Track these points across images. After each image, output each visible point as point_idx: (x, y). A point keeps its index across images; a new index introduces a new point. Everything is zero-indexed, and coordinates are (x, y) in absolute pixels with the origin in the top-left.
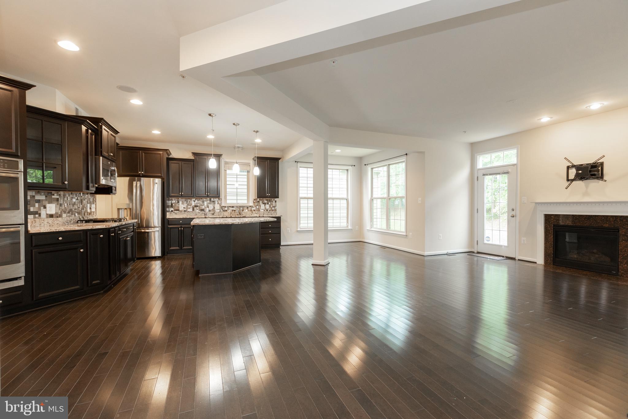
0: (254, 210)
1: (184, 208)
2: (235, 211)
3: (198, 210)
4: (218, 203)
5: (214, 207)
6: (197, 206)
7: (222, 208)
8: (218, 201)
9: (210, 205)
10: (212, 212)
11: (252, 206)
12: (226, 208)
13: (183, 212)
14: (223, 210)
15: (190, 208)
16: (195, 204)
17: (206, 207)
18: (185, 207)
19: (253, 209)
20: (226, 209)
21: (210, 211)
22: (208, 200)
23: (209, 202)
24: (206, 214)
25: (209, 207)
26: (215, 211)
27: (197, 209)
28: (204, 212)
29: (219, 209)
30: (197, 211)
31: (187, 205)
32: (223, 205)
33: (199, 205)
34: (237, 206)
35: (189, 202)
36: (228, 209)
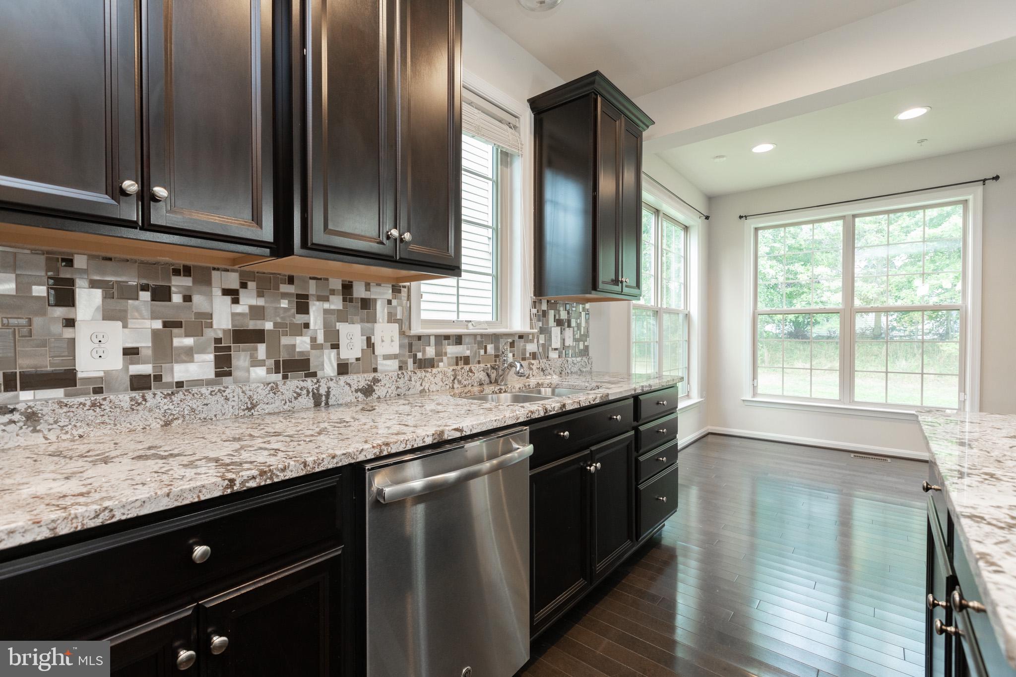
0: (534, 356)
1: (130, 353)
2: (466, 360)
3: (261, 363)
4: (392, 318)
5: (369, 339)
6: (258, 336)
7: (411, 345)
8: (389, 302)
9: (343, 328)
10: (359, 380)
11: (528, 334)
12: (428, 348)
13: (125, 398)
14: (414, 363)
15: (188, 354)
16: (234, 315)
17: (320, 339)
18: (145, 343)
19: (531, 348)
20: (430, 352)
21: (343, 369)
22: (333, 292)
23: (336, 303)
24: (323, 391)
25: (343, 342)
26: (375, 370)
27: (256, 363)
28: (309, 383)
29: (395, 357)
30: (260, 372)
31: (158, 325)
32: (417, 329)
33: (269, 326)
34: (475, 336)
35: (188, 298)
36: (440, 354)
